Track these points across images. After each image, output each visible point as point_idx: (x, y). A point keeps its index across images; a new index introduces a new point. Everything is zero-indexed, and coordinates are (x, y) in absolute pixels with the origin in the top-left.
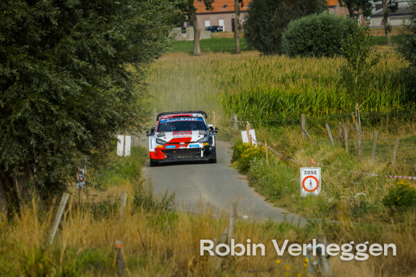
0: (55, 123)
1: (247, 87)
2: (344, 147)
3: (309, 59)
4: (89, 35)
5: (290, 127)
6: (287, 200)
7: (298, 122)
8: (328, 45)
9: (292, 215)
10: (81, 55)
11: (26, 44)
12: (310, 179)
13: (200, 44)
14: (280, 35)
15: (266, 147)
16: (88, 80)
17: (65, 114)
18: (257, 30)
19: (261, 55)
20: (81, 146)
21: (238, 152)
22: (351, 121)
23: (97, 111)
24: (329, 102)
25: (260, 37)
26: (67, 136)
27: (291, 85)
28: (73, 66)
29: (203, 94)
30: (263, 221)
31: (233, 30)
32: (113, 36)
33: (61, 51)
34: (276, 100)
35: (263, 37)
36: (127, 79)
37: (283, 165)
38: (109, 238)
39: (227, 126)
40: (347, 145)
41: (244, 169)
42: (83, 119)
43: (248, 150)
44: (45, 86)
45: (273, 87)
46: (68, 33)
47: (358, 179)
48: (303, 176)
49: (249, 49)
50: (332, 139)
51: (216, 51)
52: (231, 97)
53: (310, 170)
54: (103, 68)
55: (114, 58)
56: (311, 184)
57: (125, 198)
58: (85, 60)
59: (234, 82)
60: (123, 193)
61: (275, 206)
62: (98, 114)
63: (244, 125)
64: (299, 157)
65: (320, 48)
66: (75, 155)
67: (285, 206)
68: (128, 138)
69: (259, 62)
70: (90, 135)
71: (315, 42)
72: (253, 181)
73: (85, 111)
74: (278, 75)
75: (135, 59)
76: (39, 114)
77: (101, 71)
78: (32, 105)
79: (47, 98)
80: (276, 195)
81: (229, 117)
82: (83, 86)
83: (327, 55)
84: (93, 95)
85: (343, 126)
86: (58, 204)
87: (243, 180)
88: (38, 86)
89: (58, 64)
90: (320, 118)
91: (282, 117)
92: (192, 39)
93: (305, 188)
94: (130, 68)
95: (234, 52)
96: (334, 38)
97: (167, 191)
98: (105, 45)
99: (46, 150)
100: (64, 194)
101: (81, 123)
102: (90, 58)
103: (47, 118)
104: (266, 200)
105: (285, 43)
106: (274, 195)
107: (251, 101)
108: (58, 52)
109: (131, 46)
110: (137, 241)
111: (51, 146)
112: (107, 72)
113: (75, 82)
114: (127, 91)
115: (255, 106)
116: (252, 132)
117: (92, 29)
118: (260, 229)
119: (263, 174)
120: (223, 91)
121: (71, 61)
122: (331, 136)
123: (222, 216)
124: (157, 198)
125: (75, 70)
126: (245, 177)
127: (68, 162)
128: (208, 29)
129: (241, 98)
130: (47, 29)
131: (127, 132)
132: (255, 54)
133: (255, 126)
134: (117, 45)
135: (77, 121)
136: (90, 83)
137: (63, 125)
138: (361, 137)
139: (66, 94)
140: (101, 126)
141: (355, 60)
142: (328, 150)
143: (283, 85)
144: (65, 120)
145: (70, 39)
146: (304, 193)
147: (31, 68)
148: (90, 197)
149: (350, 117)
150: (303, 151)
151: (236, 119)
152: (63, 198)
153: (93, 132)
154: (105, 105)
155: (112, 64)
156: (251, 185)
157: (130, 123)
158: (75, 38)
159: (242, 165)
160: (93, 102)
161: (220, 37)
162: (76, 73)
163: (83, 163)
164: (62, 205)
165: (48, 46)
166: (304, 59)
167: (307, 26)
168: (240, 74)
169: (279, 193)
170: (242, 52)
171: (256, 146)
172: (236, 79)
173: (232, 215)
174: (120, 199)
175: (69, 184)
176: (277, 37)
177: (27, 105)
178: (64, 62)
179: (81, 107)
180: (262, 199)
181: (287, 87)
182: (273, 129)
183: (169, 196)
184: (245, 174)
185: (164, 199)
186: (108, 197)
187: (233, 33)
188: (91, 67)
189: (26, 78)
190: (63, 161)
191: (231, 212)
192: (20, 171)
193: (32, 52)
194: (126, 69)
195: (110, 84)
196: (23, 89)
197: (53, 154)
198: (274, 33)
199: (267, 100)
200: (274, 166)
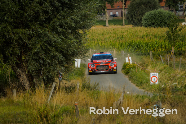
0: (50, 54)
1: (128, 40)
2: (168, 64)
3: (153, 28)
4: (64, 18)
5: (145, 56)
6: (144, 86)
7: (149, 54)
8: (161, 23)
9: (147, 92)
10: (61, 26)
11: (39, 21)
12: (154, 78)
13: (108, 22)
14: (141, 19)
15: (136, 64)
16: (64, 36)
17: (54, 49)
18: (132, 17)
19: (133, 26)
20: (61, 63)
21: (125, 66)
22: (170, 54)
24: (161, 46)
25: (133, 19)
26: (55, 59)
27: (146, 39)
28: (58, 30)
29: (110, 42)
30: (135, 94)
31: (122, 16)
32: (74, 18)
34: (140, 45)
35: (134, 19)
36: (80, 36)
37: (143, 72)
38: (72, 101)
39: (120, 55)
40: (169, 64)
41: (127, 73)
42: (61, 52)
43: (128, 65)
44: (46, 39)
45: (138, 39)
46: (56, 17)
47: (173, 77)
48: (151, 76)
49: (129, 24)
50: (163, 61)
51: (115, 25)
52: (121, 44)
53: (154, 74)
54: (70, 31)
55: (74, 27)
56: (154, 79)
57: (79, 85)
58: (62, 28)
60: (78, 83)
61: (140, 88)
62: (68, 50)
63: (126, 55)
64: (149, 68)
65: (157, 24)
66: (58, 67)
67: (144, 88)
68: (80, 60)
69: (133, 29)
70: (64, 59)
71: (155, 22)
72: (131, 78)
73: (63, 49)
74: (140, 34)
75: (83, 28)
76: (43, 50)
77: (69, 33)
78: (41, 46)
80: (140, 84)
81: (121, 52)
82: (62, 39)
83: (161, 27)
84: (66, 42)
85: (167, 56)
87: (127, 78)
88: (43, 38)
89: (51, 30)
90: (158, 52)
91: (142, 52)
92: (105, 20)
93: (152, 81)
94: (81, 31)
95: (122, 25)
96: (163, 20)
98: (71, 22)
99: (46, 65)
100: (54, 83)
101: (61, 54)
102: (65, 27)
103: (47, 51)
104: (136, 86)
105: (143, 22)
107: (130, 45)
108: (52, 25)
109: (81, 23)
110: (84, 102)
111: (49, 63)
112: (72, 33)
113: (58, 37)
114: (80, 41)
115: (131, 47)
116: (130, 58)
117: (66, 15)
118: (134, 98)
119: (135, 75)
120: (118, 41)
122: (162, 60)
123: (119, 93)
124: (92, 85)
126: (127, 76)
127: (55, 69)
128: (112, 16)
129: (126, 44)
130: (47, 15)
131: (79, 58)
132: (130, 26)
133: (131, 56)
134: (76, 22)
135: (59, 53)
136: (65, 38)
137: (54, 55)
138: (174, 60)
139: (55, 42)
140: (69, 55)
141: (172, 29)
142: (161, 66)
143: (142, 39)
144: (54, 53)
145: (56, 19)
146: (151, 83)
147: (40, 31)
148: (64, 84)
149: (170, 52)
150: (151, 66)
151: (123, 52)
152: (53, 85)
153: (66, 58)
154: (71, 46)
155: (74, 30)
156: (130, 80)
157: (81, 54)
158: (58, 19)
159: (126, 71)
160: (66, 45)
161: (116, 19)
162: (59, 33)
163: (62, 70)
164: (53, 87)
165: (47, 22)
166: (151, 28)
167: (152, 15)
168: (125, 34)
170: (126, 25)
171: (132, 63)
172: (123, 36)
174: (77, 85)
175: (56, 79)
176: (140, 19)
177: (39, 46)
178: (54, 29)
179: (61, 47)
180: (134, 85)
181: (144, 40)
182: (138, 57)
183: (96, 84)
184: (127, 75)
186: (72, 84)
188: (65, 31)
189: (39, 35)
191: (122, 91)
192: (36, 73)
193: (41, 25)
194: (79, 32)
195: (72, 38)
196: (37, 40)
197: (49, 66)
198: (139, 17)
199: (136, 45)
200: (139, 72)
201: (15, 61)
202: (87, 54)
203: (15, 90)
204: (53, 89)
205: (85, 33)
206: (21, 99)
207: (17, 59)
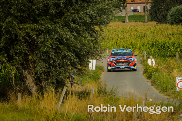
0: (61, 53)
1: (151, 39)
3: (180, 26)
4: (78, 12)
5: (171, 58)
6: (169, 92)
7: (175, 56)
9: (172, 99)
10: (74, 22)
11: (48, 16)
12: (181, 83)
13: (128, 18)
14: (166, 15)
15: (160, 67)
16: (77, 33)
17: (66, 48)
18: (156, 12)
19: (157, 24)
20: (73, 64)
21: (146, 69)
23: (81, 48)
26: (67, 59)
27: (172, 38)
28: (70, 27)
29: (130, 41)
31: (144, 11)
32: (90, 13)
33: (65, 19)
34: (165, 45)
35: (158, 15)
36: (96, 34)
37: (167, 76)
39: (141, 57)
41: (149, 77)
42: (74, 51)
43: (151, 68)
44: (57, 36)
45: (163, 39)
46: (68, 11)
48: (177, 81)
49: (152, 21)
51: (136, 21)
52: (143, 43)
53: (181, 78)
54: (84, 28)
55: (90, 23)
56: (181, 85)
57: (94, 90)
58: (76, 24)
59: (144, 36)
60: (93, 87)
61: (164, 95)
62: (81, 49)
63: (149, 57)
64: (175, 72)
66: (70, 69)
67: (169, 95)
68: (95, 61)
69: (157, 27)
70: (77, 60)
72: (153, 83)
73: (76, 48)
74: (166, 33)
75: (100, 24)
76: (54, 49)
77: (83, 30)
78: (51, 45)
79: (57, 41)
80: (164, 90)
81: (142, 53)
82: (75, 36)
84: (79, 41)
86: (62, 91)
87: (149, 83)
88: (54, 35)
89: (63, 26)
91: (167, 53)
92: (124, 15)
93: (178, 87)
94: (97, 28)
95: (144, 22)
97: (113, 86)
98: (85, 17)
99: (56, 66)
100: (65, 87)
101: (73, 54)
102: (78, 23)
103: (57, 50)
104: (159, 92)
105: (169, 18)
106: (163, 90)
107: (153, 45)
108: (63, 20)
109: (98, 18)
111: (59, 64)
112: (86, 30)
113: (71, 34)
114: (96, 39)
115: (154, 47)
116: (153, 60)
117: (80, 9)
119: (158, 80)
120: (139, 40)
121: (70, 25)
123: (140, 100)
124: (108, 90)
125: (71, 28)
126: (149, 81)
127: (66, 72)
128: (132, 11)
129: (148, 44)
130: (58, 9)
131: (94, 58)
132: (154, 23)
133: (154, 57)
134: (91, 17)
135: (72, 53)
136: (78, 35)
137: (65, 54)
139: (67, 40)
140: (83, 55)
143: (168, 38)
144: (66, 52)
145: (69, 14)
146: (178, 89)
147: (51, 27)
148: (77, 89)
150: (177, 69)
151: (145, 53)
152: (64, 89)
153: (79, 58)
154: (85, 45)
155: (89, 27)
156: (152, 85)
157: (96, 54)
158: (71, 13)
159: (148, 75)
160: (79, 44)
161: (138, 15)
162: (71, 30)
163: (74, 72)
164: (64, 92)
165: (58, 17)
166: (178, 26)
167: (180, 10)
168: (148, 33)
169: (166, 89)
170: (148, 22)
171: (155, 66)
172: (146, 34)
173: (144, 99)
174: (91, 90)
175: (67, 82)
176: (165, 15)
177: (49, 44)
178: (66, 25)
179: (74, 46)
180: (157, 92)
181: (170, 39)
182: (163, 59)
183: (114, 89)
184: (150, 79)
185: (112, 90)
186: (85, 89)
187: (144, 13)
188: (79, 27)
189: (49, 32)
190: (65, 72)
191: (144, 97)
192: (45, 76)
193: (51, 20)
194: (95, 28)
195: (87, 36)
196: (47, 37)
197: (60, 68)
198: (163, 13)
199: (160, 45)
200: (163, 76)
201: (20, 61)
202: (103, 55)
203: (19, 95)
204: (63, 94)
205: (101, 30)
206: (26, 105)
207: (23, 58)
